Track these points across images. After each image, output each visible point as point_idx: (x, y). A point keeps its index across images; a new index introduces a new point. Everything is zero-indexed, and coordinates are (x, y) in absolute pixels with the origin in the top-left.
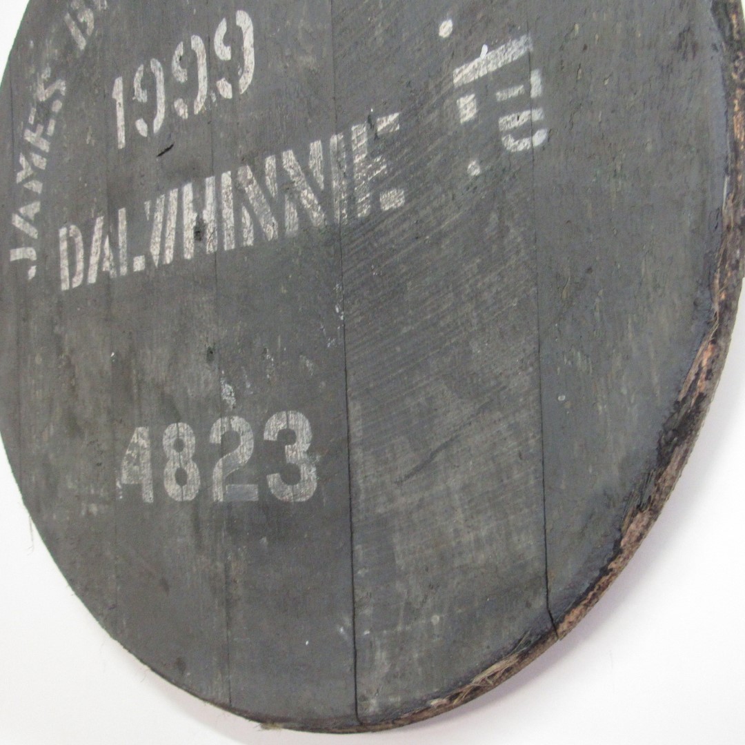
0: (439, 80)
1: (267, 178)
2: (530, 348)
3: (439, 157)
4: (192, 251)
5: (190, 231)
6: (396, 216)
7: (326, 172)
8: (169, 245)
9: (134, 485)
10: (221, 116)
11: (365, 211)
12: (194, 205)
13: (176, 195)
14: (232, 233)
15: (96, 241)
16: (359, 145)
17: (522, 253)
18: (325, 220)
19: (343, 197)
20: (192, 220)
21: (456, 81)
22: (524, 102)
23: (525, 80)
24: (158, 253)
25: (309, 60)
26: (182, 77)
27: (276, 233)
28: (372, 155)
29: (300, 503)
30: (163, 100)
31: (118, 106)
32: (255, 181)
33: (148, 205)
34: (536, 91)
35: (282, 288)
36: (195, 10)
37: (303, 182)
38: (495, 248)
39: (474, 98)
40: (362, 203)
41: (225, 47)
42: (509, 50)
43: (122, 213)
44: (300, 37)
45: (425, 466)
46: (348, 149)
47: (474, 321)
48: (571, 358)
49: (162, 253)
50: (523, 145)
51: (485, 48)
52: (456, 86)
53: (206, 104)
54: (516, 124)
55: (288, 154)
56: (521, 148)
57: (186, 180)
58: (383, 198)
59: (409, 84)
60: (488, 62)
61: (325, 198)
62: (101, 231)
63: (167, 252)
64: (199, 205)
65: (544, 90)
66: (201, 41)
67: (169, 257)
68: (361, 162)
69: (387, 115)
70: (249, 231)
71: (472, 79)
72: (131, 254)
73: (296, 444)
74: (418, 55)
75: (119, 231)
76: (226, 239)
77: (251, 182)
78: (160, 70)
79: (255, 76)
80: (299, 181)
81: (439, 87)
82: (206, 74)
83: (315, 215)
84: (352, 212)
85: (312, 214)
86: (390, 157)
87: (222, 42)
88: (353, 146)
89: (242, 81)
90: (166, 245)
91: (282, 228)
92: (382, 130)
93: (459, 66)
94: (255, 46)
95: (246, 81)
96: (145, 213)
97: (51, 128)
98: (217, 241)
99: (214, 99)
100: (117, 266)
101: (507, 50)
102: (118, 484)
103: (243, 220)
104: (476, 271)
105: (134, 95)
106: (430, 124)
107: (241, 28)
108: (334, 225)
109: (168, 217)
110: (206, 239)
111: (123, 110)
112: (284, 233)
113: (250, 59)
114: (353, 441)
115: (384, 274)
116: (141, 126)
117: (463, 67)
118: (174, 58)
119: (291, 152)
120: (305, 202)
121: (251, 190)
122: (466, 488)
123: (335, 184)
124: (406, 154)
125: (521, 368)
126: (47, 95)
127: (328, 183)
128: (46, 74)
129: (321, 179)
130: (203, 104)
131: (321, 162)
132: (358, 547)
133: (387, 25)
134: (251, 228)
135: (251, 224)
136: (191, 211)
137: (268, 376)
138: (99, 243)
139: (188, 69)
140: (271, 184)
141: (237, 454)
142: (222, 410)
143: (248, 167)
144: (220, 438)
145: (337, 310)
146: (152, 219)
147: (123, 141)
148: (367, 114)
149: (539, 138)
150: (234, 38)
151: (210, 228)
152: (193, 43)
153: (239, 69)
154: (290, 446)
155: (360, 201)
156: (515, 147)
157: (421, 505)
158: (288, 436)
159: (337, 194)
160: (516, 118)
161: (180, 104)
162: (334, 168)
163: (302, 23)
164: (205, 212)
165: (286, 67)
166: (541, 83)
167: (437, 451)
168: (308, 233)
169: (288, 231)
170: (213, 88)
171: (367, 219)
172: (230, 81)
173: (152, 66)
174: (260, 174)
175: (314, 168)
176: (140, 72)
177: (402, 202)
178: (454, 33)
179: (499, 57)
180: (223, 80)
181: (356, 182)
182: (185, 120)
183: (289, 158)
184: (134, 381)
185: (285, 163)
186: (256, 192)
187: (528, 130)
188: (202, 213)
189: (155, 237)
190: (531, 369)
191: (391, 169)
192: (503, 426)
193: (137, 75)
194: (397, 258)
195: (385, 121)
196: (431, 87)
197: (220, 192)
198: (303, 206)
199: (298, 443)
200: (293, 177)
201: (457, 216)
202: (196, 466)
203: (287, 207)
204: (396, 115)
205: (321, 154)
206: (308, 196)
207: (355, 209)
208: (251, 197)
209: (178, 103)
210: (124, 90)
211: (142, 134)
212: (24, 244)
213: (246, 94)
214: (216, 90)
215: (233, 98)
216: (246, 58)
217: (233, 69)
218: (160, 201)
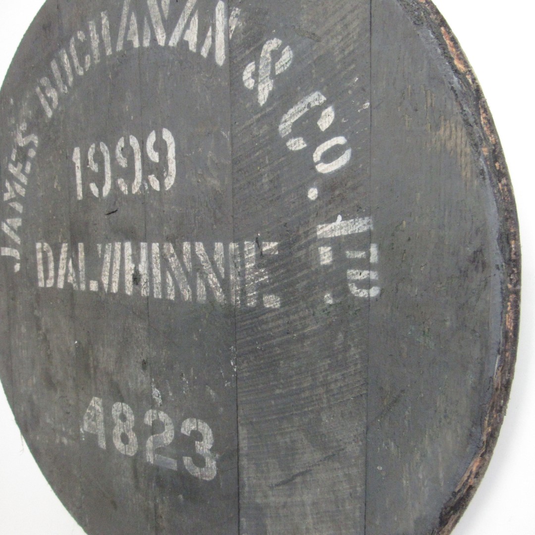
0: (307, 229)
1: (184, 256)
2: (361, 429)
3: (305, 283)
4: (131, 290)
5: (130, 275)
6: (274, 314)
7: (226, 266)
8: (115, 280)
9: (92, 434)
10: (152, 202)
11: (252, 303)
12: (132, 258)
13: (120, 247)
15: (63, 259)
16: (250, 256)
17: (359, 366)
18: (225, 299)
19: (237, 288)
20: (131, 268)
21: (319, 233)
22: (364, 264)
23: (366, 248)
24: (107, 283)
25: (214, 182)
26: (123, 163)
27: (191, 297)
28: (258, 267)
29: (206, 481)
30: (110, 175)
31: (77, 168)
32: (176, 256)
33: (99, 246)
34: (374, 258)
35: (195, 336)
36: (132, 117)
37: (210, 268)
38: (340, 357)
39: (330, 250)
40: (251, 297)
41: (155, 152)
42: (357, 224)
43: (81, 246)
44: (209, 163)
45: (289, 481)
46: (242, 255)
47: (325, 401)
48: (387, 444)
49: (110, 284)
50: (363, 293)
51: (340, 218)
52: (318, 238)
53: (141, 189)
54: (359, 277)
55: (199, 245)
56: (361, 295)
57: (127, 239)
58: (265, 298)
59: (285, 225)
60: (341, 228)
61: (225, 284)
62: (66, 254)
63: (114, 284)
64: (136, 260)
65: (379, 259)
66: (137, 142)
67: (115, 288)
68: (250, 268)
69: (270, 241)
70: (172, 290)
71: (330, 236)
72: (89, 278)
73: (202, 442)
74: (292, 206)
75: (79, 259)
76: (155, 290)
77: (172, 256)
78: (107, 153)
79: (176, 180)
80: (207, 267)
81: (306, 234)
82: (140, 167)
83: (218, 294)
85: (216, 293)
86: (271, 272)
87: (152, 147)
88: (245, 255)
89: (166, 181)
90: (113, 279)
91: (194, 294)
92: (266, 251)
93: (321, 224)
94: (176, 158)
95: (170, 182)
96: (97, 252)
97: (28, 168)
98: (149, 289)
99: (147, 188)
100: (78, 283)
101: (355, 224)
102: (81, 430)
103: (167, 281)
104: (327, 367)
105: (88, 164)
106: (299, 258)
107: (166, 142)
108: (230, 305)
109: (114, 260)
110: (141, 285)
111: (80, 172)
112: (196, 299)
113: (172, 166)
114: (241, 452)
115: (265, 350)
116: (93, 188)
117: (324, 225)
118: (117, 147)
119: (201, 244)
120: (211, 282)
121: (173, 261)
122: (314, 504)
123: (232, 277)
124: (282, 273)
125: (354, 440)
126: (25, 143)
127: (227, 274)
128: (23, 127)
129: (222, 270)
130: (138, 188)
131: (223, 258)
132: (243, 519)
133: (271, 177)
134: (173, 288)
135: (173, 285)
136: (130, 262)
137: (184, 392)
138: (65, 261)
139: (127, 159)
140: (187, 262)
141: (162, 437)
142: (152, 404)
143: (170, 244)
144: (151, 422)
145: (232, 363)
146: (103, 258)
147: (81, 195)
148: (255, 236)
149: (374, 292)
150: (161, 147)
151: (144, 278)
152: (131, 141)
153: (164, 172)
154: (198, 442)
155: (249, 295)
156: (357, 293)
157: (285, 506)
158: (197, 435)
159: (233, 285)
160: (359, 274)
161: (122, 183)
162: (232, 266)
163: (210, 154)
164: (140, 266)
165: (198, 182)
166: (378, 254)
167: (297, 475)
168: (212, 305)
169: (199, 299)
170: (145, 179)
171: (254, 309)
172: (158, 178)
173: (101, 147)
174: (179, 253)
175: (217, 261)
176: (92, 148)
177: (278, 305)
178: (318, 198)
179: (349, 227)
180: (153, 175)
181: (246, 281)
182: (126, 195)
183: (200, 247)
184: (91, 365)
185: (197, 250)
186: (177, 264)
187: (366, 284)
188: (138, 266)
189: (105, 271)
190: (360, 443)
191: (271, 280)
192: (340, 473)
193: (90, 150)
194: (274, 342)
195: (268, 245)
196: (301, 232)
197: (151, 255)
198: (210, 285)
199: (204, 442)
200: (203, 262)
201: (315, 327)
202: (135, 435)
203: (199, 281)
204: (276, 244)
205: (222, 253)
206: (213, 279)
207: (246, 299)
208: (173, 266)
209: (120, 181)
210: (81, 158)
211: (95, 194)
212: (10, 246)
213: (169, 191)
214: (148, 181)
215: (160, 191)
216: (169, 165)
217: (160, 170)
218: (108, 247)
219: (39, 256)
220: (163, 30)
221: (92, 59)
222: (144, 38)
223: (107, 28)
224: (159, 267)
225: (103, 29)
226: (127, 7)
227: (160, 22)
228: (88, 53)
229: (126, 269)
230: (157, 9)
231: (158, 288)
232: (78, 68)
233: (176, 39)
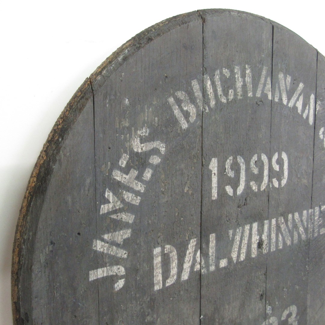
1: (289, 222)
4: (256, 253)
5: (255, 244)
6: (323, 236)
7: (307, 221)
8: (243, 251)
11: (316, 235)
12: (258, 232)
13: (249, 228)
14: (274, 244)
15: (190, 253)
16: (317, 214)
18: (306, 238)
19: (311, 230)
20: (257, 239)
24: (236, 256)
25: (305, 181)
26: (256, 171)
27: (291, 243)
28: (319, 217)
30: (244, 179)
31: (213, 175)
32: (284, 223)
33: (231, 232)
35: (291, 263)
40: (316, 232)
41: (277, 165)
43: (212, 237)
46: (314, 214)
49: (239, 256)
53: (267, 187)
55: (296, 214)
57: (255, 221)
58: (320, 231)
61: (306, 230)
62: (194, 247)
63: (242, 255)
64: (260, 232)
66: (266, 158)
67: (243, 257)
68: (317, 219)
69: (324, 205)
70: (281, 243)
72: (218, 258)
75: (210, 247)
76: (272, 247)
77: (283, 223)
78: (243, 164)
80: (299, 224)
82: (267, 174)
83: (303, 236)
84: (313, 235)
86: (323, 218)
87: (275, 162)
89: (282, 182)
90: (241, 252)
91: (292, 241)
92: (323, 209)
94: (288, 169)
95: (284, 182)
96: (229, 237)
97: (148, 174)
98: (268, 248)
99: (271, 186)
103: (279, 239)
105: (225, 172)
107: (283, 159)
108: (308, 239)
110: (263, 247)
111: (217, 178)
116: (229, 190)
118: (252, 160)
119: (297, 213)
120: (300, 231)
121: (283, 227)
123: (309, 226)
126: (144, 149)
127: (307, 225)
128: (144, 132)
129: (305, 223)
130: (265, 187)
131: (306, 218)
134: (282, 242)
135: (282, 240)
136: (257, 235)
137: (285, 296)
138: (192, 255)
139: (259, 168)
140: (290, 224)
143: (282, 217)
145: (307, 267)
146: (233, 239)
147: (216, 196)
148: (319, 204)
150: (280, 162)
151: (265, 242)
152: (262, 157)
153: (281, 177)
154: (290, 318)
158: (290, 315)
159: (309, 229)
162: (310, 220)
164: (263, 235)
165: (298, 181)
168: (300, 242)
169: (294, 242)
170: (270, 181)
171: (317, 237)
172: (278, 180)
174: (286, 221)
175: (304, 220)
176: (230, 160)
180: (275, 179)
181: (315, 225)
182: (256, 192)
183: (297, 215)
189: (235, 248)
191: (323, 222)
193: (228, 161)
197: (271, 227)
198: (300, 233)
199: (293, 316)
200: (297, 222)
203: (295, 233)
205: (306, 215)
206: (301, 229)
208: (283, 229)
209: (252, 183)
210: (219, 166)
211: (229, 194)
212: (108, 265)
213: (284, 187)
214: (272, 182)
215: (278, 188)
216: (285, 172)
217: (279, 176)
218: (239, 231)
219: (158, 260)
220: (286, 96)
221: (236, 94)
222: (275, 96)
223: (250, 78)
224: (275, 232)
225: (247, 77)
226: (265, 71)
227: (285, 90)
228: (232, 89)
229: (252, 241)
230: (284, 83)
231: (273, 245)
232: (221, 95)
233: (292, 104)
